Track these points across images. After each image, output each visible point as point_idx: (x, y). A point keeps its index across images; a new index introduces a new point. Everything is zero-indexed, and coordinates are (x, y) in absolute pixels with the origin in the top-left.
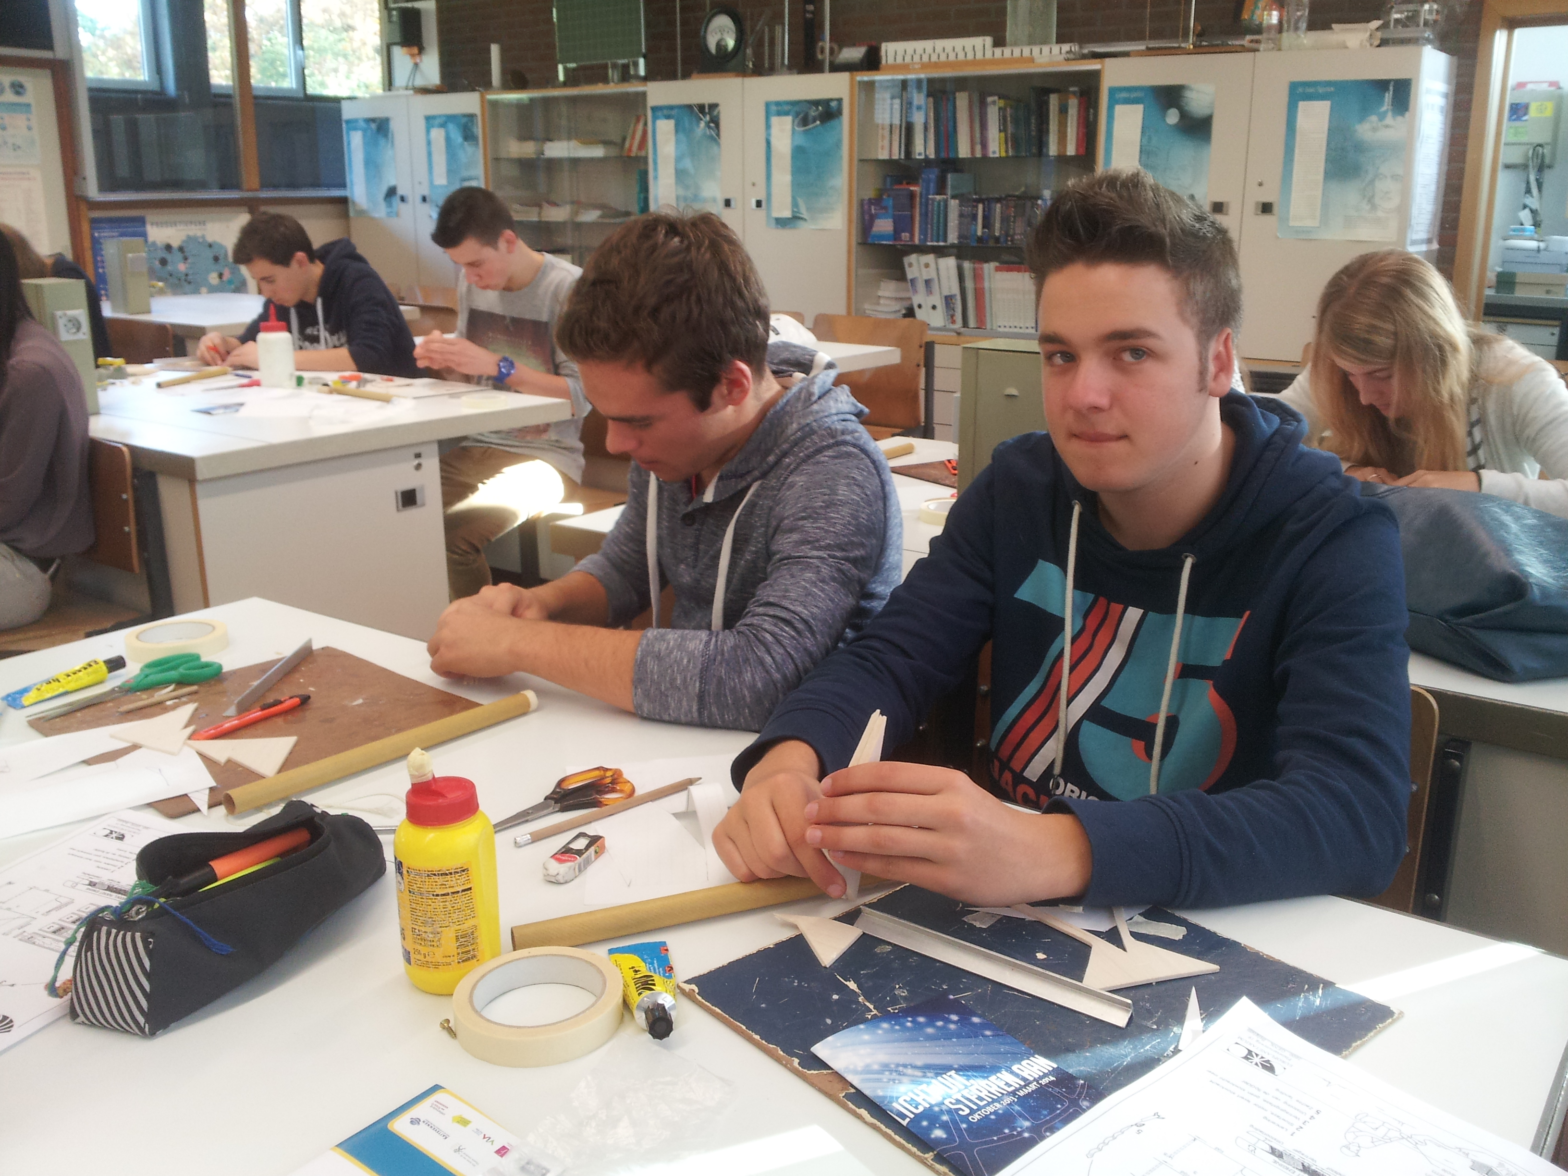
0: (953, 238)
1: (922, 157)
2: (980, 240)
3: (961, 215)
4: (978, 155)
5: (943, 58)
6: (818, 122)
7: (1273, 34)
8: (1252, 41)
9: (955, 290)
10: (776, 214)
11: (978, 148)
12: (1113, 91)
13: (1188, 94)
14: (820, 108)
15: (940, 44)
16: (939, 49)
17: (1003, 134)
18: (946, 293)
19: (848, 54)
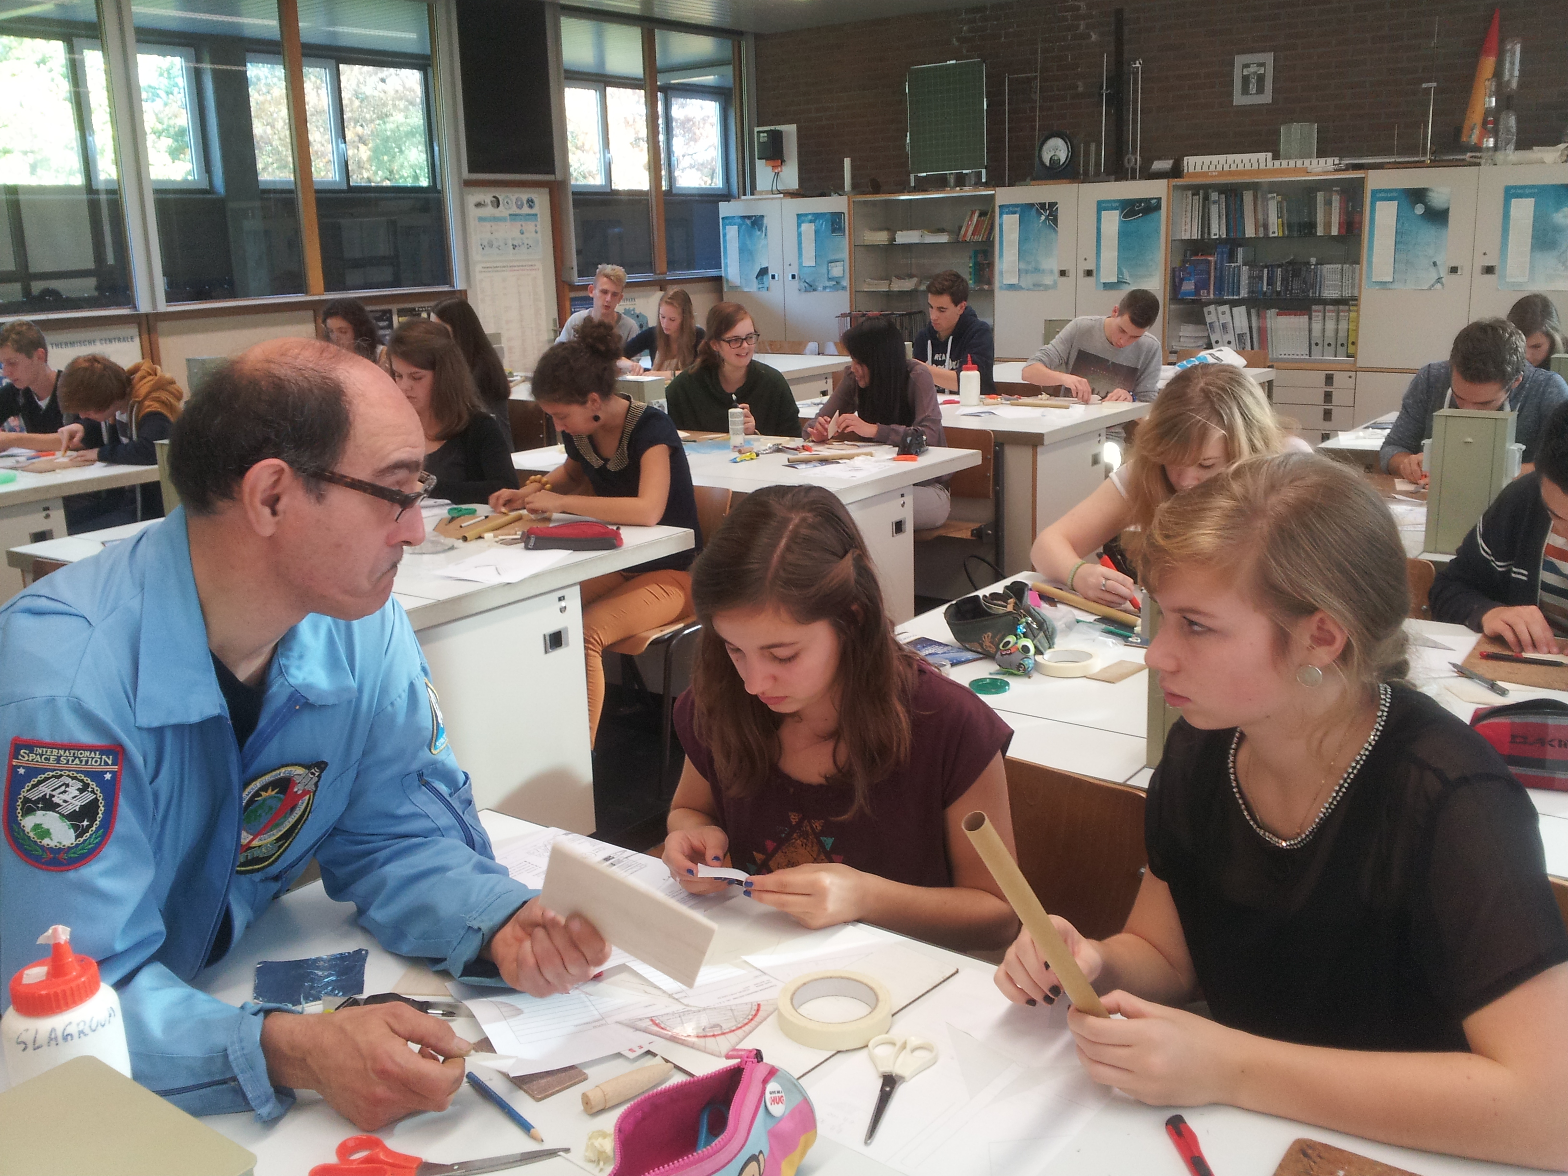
0: (1244, 293)
1: (1217, 237)
2: (1265, 293)
3: (1249, 277)
4: (1261, 235)
5: (1234, 168)
6: (1141, 215)
7: (1490, 153)
8: (1472, 157)
9: (1246, 330)
10: (1101, 280)
11: (1261, 229)
12: (1374, 192)
13: (1430, 194)
14: (1142, 205)
15: (1231, 157)
16: (1230, 161)
17: (1280, 220)
18: (1238, 331)
19: (1159, 165)
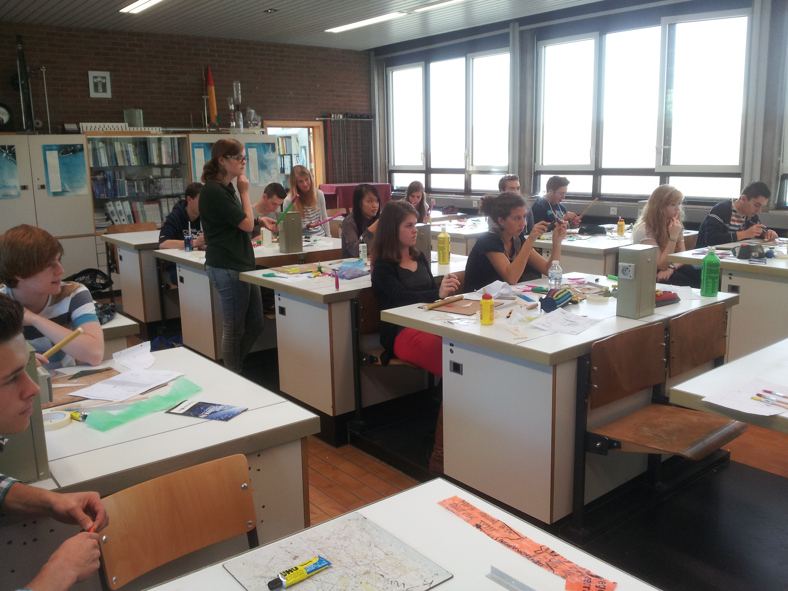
0: (127, 194)
1: (104, 166)
2: (137, 194)
3: (129, 186)
4: (127, 165)
5: (109, 129)
6: (71, 153)
7: (235, 129)
9: (131, 213)
10: (52, 191)
11: (127, 162)
12: (193, 144)
14: (72, 148)
15: (107, 124)
17: (135, 157)
18: (127, 214)
19: (68, 126)
